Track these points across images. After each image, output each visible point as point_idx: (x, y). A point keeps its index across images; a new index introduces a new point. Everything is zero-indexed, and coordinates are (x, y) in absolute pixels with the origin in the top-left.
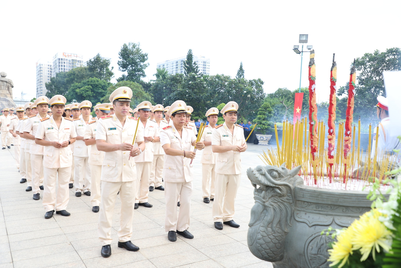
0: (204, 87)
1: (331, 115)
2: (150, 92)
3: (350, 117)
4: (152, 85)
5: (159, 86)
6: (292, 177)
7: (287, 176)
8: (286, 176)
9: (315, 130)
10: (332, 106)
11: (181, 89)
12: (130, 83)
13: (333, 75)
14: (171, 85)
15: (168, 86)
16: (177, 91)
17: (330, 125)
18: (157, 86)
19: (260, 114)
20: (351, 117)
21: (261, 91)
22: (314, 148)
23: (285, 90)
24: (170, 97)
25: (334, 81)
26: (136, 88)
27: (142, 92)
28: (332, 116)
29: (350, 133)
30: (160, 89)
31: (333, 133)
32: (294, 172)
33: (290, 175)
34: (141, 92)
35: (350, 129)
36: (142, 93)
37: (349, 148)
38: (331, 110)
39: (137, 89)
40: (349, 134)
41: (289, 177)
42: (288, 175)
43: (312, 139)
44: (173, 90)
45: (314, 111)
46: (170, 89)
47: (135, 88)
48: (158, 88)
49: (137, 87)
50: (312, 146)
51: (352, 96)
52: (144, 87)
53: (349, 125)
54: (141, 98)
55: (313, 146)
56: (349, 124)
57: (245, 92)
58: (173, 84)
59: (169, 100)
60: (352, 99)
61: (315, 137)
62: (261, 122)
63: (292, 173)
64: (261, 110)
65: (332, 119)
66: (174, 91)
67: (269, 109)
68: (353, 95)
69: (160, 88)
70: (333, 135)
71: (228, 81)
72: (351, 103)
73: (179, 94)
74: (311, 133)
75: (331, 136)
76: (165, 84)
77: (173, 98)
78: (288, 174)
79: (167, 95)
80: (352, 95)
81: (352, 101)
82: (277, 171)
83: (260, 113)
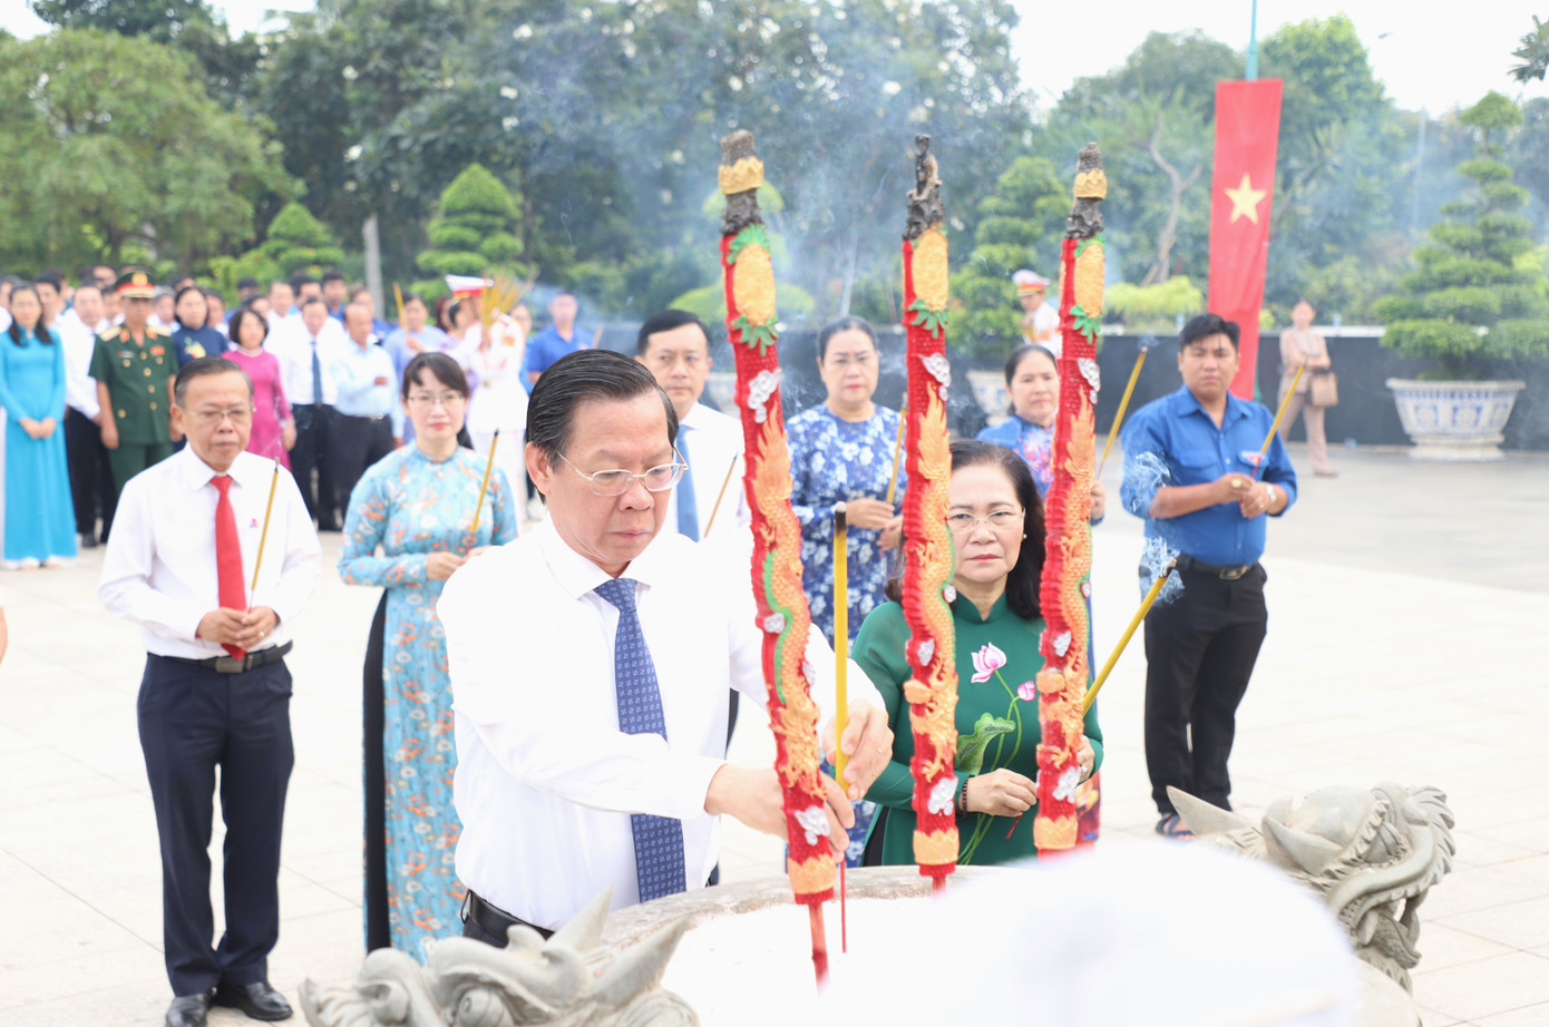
0: (623, 62)
1: (915, 552)
2: (256, 103)
3: (1064, 539)
4: (262, 57)
5: (317, 60)
6: (611, 1007)
7: (576, 1009)
8: (567, 1006)
9: (794, 671)
10: (921, 489)
11: (466, 82)
12: (97, 42)
13: (917, 290)
14: (392, 53)
15: (377, 62)
16: (441, 91)
17: (913, 615)
18: (299, 55)
19: (994, 239)
20: (1072, 543)
21: (1003, 74)
22: (797, 784)
23: (1191, 41)
24: (395, 140)
25: (924, 322)
26: (148, 78)
27: (193, 105)
28: (924, 559)
29: (1071, 648)
30: (319, 84)
31: (936, 670)
32: (627, 976)
33: (600, 998)
34: (183, 108)
35: (1067, 619)
36: (193, 114)
37: (1069, 742)
38: (916, 516)
39: (159, 90)
40: (1061, 653)
41: (586, 1012)
42: (582, 1002)
43: (779, 729)
44: (408, 91)
45: (773, 545)
46: (394, 80)
47: (140, 85)
48: (309, 78)
49: (156, 73)
50: (782, 769)
51: (1079, 404)
52: (212, 67)
53: (1061, 599)
54: (188, 151)
55: (787, 769)
56: (1064, 588)
57: (892, 88)
58: (409, 46)
59: (390, 159)
60: (1075, 425)
61: (795, 713)
62: (999, 288)
63: (615, 984)
64: (998, 213)
65: (922, 572)
66: (418, 94)
67: (1053, 199)
68: (1082, 392)
69: (322, 72)
70: (933, 680)
71: (779, 14)
72: (1070, 446)
73: (450, 114)
74: (770, 687)
75: (923, 687)
76: (354, 44)
77: (416, 142)
78: (580, 995)
79: (372, 123)
80: (1079, 398)
81: (1075, 435)
82: (494, 986)
83: (989, 229)
